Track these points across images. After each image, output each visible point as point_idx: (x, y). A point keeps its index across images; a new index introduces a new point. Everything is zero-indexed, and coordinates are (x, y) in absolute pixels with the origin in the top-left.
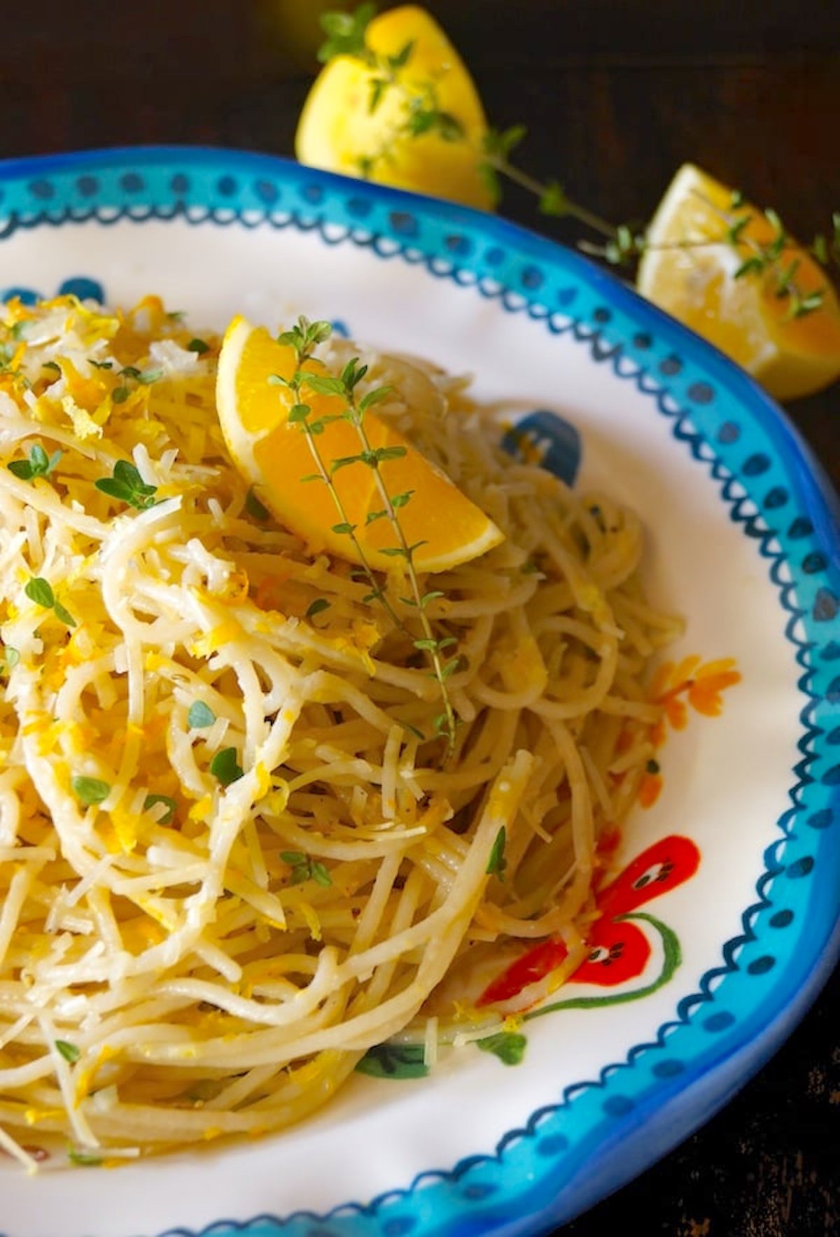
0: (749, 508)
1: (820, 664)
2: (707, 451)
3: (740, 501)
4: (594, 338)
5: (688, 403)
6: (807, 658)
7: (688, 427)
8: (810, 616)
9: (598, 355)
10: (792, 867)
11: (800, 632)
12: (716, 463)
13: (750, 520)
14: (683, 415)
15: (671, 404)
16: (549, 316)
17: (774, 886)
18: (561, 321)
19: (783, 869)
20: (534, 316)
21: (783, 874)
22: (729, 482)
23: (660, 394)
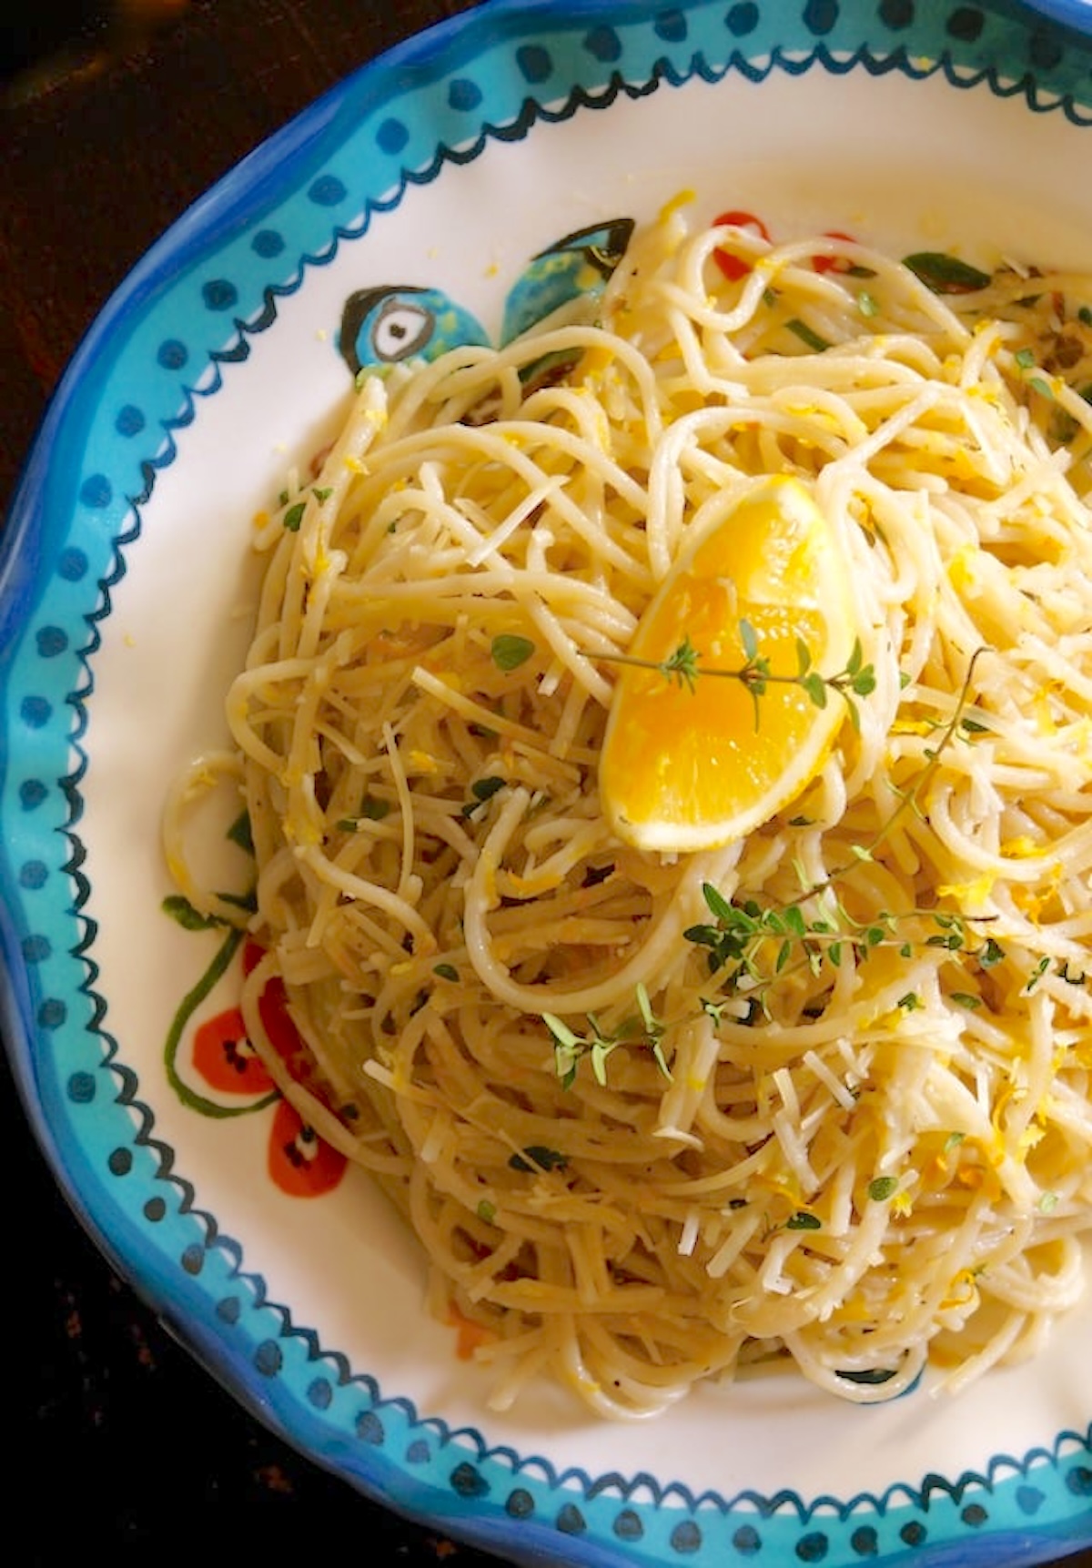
0: (642, 1496)
1: (416, 1434)
2: (746, 1507)
3: (659, 1495)
4: (956, 1492)
5: (812, 1528)
6: (434, 1429)
7: (788, 1509)
8: (473, 1462)
9: (933, 1481)
10: (202, 1255)
11: (466, 1443)
12: (724, 1507)
13: (627, 1489)
14: (805, 1515)
15: (826, 1511)
16: (1023, 1468)
17: (198, 1228)
18: (1003, 1474)
19: (208, 1245)
20: (1035, 1453)
21: (202, 1242)
22: (693, 1503)
23: (844, 1511)
